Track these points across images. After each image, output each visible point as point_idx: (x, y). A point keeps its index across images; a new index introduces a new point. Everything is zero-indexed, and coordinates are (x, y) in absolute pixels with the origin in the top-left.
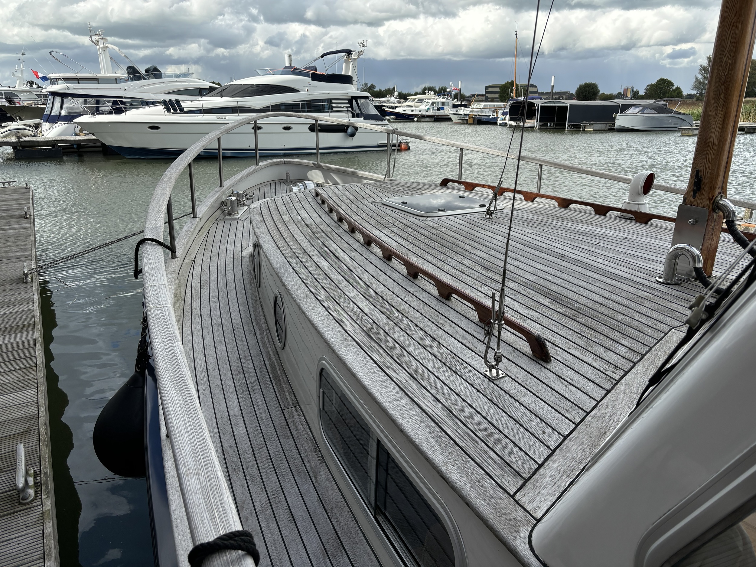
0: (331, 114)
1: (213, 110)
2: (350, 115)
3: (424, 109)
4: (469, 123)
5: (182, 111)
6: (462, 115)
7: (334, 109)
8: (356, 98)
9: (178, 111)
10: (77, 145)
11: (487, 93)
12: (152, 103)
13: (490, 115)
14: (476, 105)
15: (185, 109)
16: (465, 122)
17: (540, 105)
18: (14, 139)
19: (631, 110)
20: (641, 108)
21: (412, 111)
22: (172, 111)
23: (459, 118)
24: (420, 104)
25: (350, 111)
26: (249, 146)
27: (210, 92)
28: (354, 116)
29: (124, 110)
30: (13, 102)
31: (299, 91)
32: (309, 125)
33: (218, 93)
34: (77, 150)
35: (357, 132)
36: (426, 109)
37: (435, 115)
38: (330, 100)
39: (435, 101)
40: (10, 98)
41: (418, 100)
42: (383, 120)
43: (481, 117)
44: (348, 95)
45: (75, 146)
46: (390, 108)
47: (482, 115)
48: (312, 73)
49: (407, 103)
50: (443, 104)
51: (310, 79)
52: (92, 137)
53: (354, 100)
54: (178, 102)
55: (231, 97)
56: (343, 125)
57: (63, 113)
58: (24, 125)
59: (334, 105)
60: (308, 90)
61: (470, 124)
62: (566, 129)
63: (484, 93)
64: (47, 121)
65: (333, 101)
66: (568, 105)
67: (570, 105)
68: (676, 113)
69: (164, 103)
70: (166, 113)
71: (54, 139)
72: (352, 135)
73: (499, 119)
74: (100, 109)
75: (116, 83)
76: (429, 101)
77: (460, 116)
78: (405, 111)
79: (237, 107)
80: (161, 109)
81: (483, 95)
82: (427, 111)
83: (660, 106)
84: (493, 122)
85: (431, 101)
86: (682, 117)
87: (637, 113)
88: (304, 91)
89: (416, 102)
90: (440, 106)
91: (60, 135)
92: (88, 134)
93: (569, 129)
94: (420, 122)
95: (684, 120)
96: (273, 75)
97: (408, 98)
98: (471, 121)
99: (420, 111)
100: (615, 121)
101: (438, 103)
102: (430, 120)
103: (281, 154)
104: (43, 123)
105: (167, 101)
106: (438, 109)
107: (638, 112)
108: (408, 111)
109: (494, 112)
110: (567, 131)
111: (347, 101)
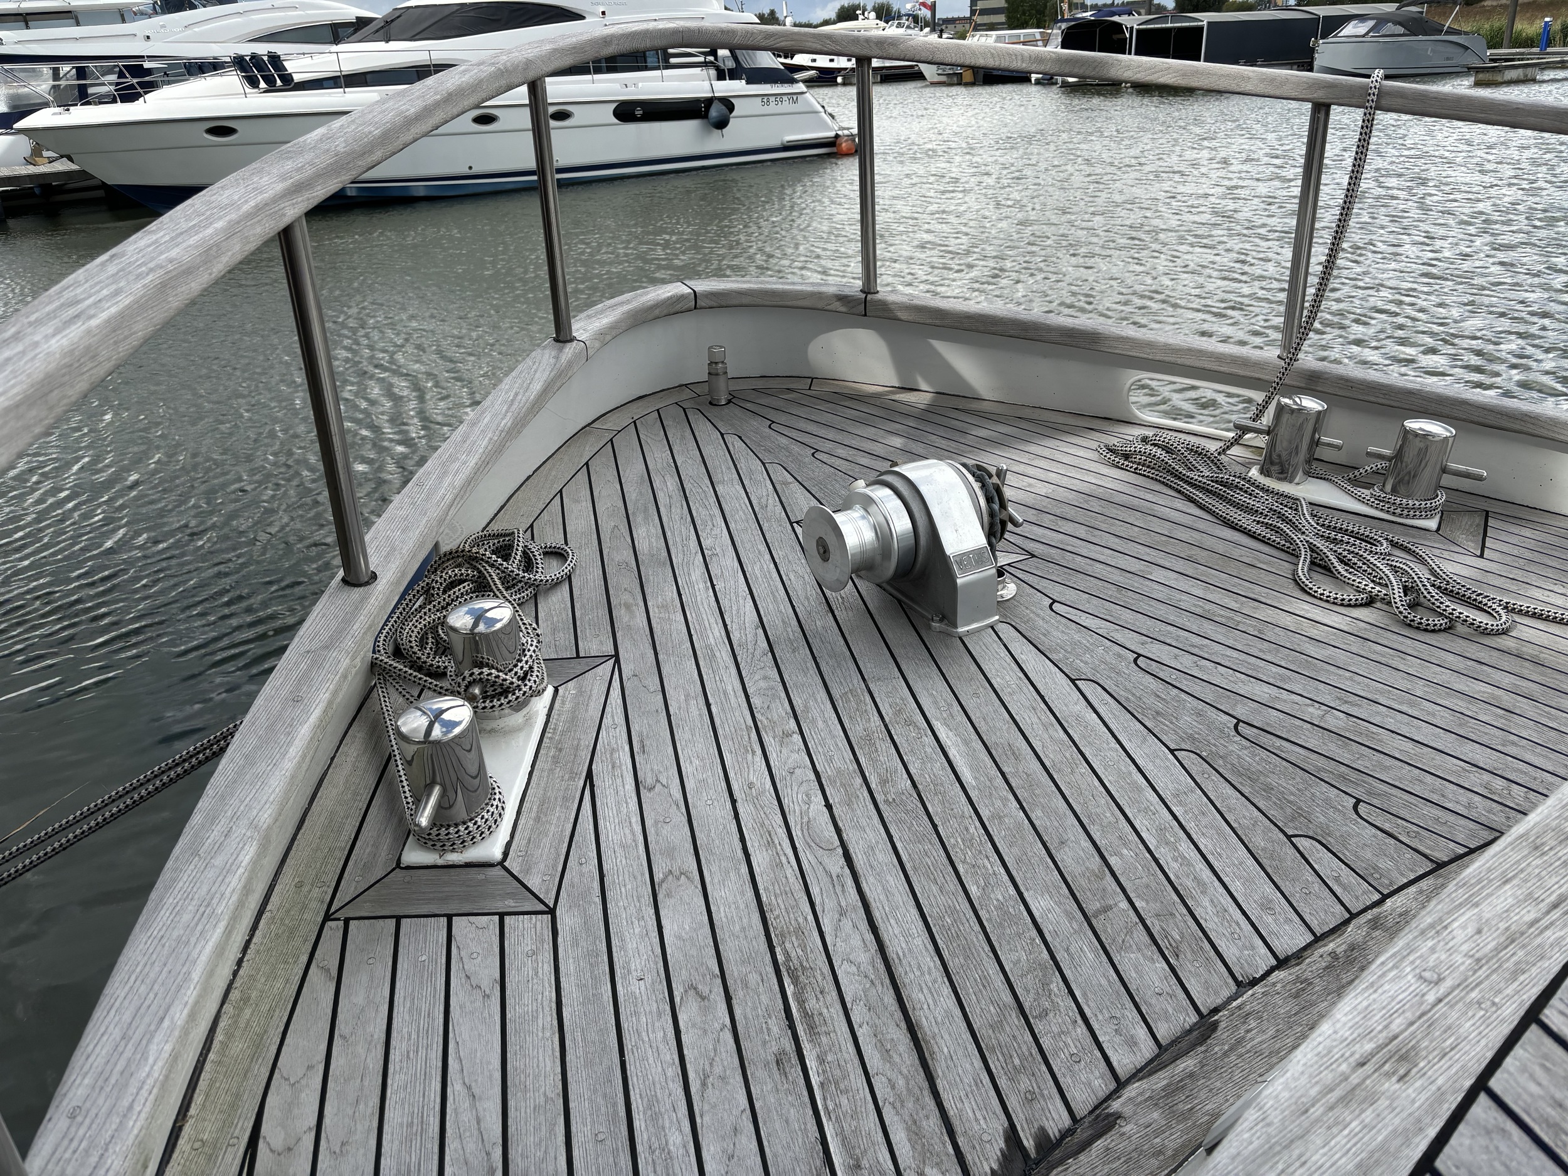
0: (667, 72)
1: (368, 77)
2: (713, 72)
4: (963, 81)
5: (289, 84)
7: (673, 60)
9: (279, 83)
10: (41, 186)
11: (973, 12)
12: (211, 66)
15: (297, 78)
16: (955, 79)
17: (1135, 27)
19: (1350, 29)
20: (1371, 23)
22: (263, 85)
23: (940, 72)
25: (711, 62)
26: (471, 168)
27: (355, 31)
28: (721, 76)
29: (140, 90)
31: (583, 18)
32: (614, 105)
33: (377, 31)
35: (734, 114)
37: (883, 68)
42: (793, 81)
45: (37, 191)
52: (68, 166)
54: (275, 59)
55: (412, 39)
56: (697, 101)
60: (603, 13)
61: (967, 85)
63: (968, 15)
66: (1205, 23)
67: (1209, 23)
68: (1451, 31)
69: (239, 63)
70: (248, 90)
72: (721, 124)
74: (91, 90)
77: (943, 66)
78: (814, 60)
79: (428, 66)
80: (232, 80)
81: (964, 19)
83: (1416, 16)
84: (1019, 77)
86: (1461, 42)
87: (1363, 36)
88: (593, 14)
92: (56, 159)
95: (1466, 48)
98: (968, 76)
100: (1312, 58)
105: (248, 58)
107: (1367, 33)
108: (823, 62)
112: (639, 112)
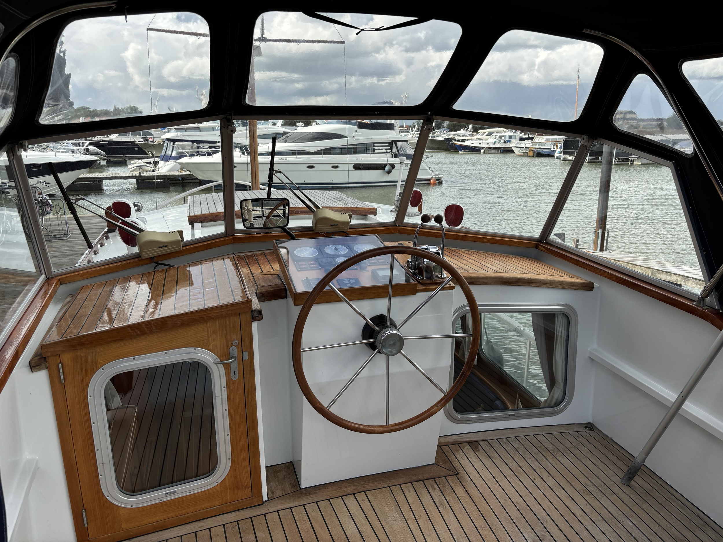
0: (372, 155)
3: (491, 142)
4: (529, 155)
6: (523, 148)
7: (376, 151)
13: (551, 148)
14: (538, 138)
16: (526, 154)
18: (137, 174)
21: (480, 144)
22: (246, 154)
23: (521, 151)
24: (489, 137)
26: (305, 181)
28: (392, 157)
30: (147, 141)
31: (347, 137)
34: (181, 182)
35: (394, 169)
36: (493, 142)
37: (501, 148)
39: (503, 134)
40: (145, 138)
41: (488, 134)
43: (541, 150)
44: (388, 139)
45: (180, 179)
46: (459, 141)
47: (542, 148)
49: (478, 136)
50: (510, 137)
51: (356, 127)
52: (188, 173)
55: (293, 142)
57: (174, 154)
58: (146, 163)
59: (376, 148)
60: (354, 136)
62: (613, 163)
64: (162, 160)
65: (375, 145)
69: (241, 147)
70: (241, 155)
71: (165, 174)
72: (389, 172)
73: (557, 152)
75: (213, 130)
76: (497, 134)
77: (522, 149)
78: (473, 143)
79: (295, 151)
80: (238, 152)
82: (494, 144)
84: (550, 155)
85: (498, 135)
88: (351, 137)
89: (486, 136)
90: (507, 139)
91: (170, 171)
92: (186, 171)
93: (617, 163)
94: (487, 153)
96: (328, 124)
97: (479, 131)
98: (531, 154)
99: (488, 144)
101: (505, 136)
102: (496, 152)
103: (330, 187)
104: (160, 161)
106: (505, 142)
108: (476, 144)
109: (555, 145)
110: (614, 164)
111: (388, 144)
112: (361, 167)
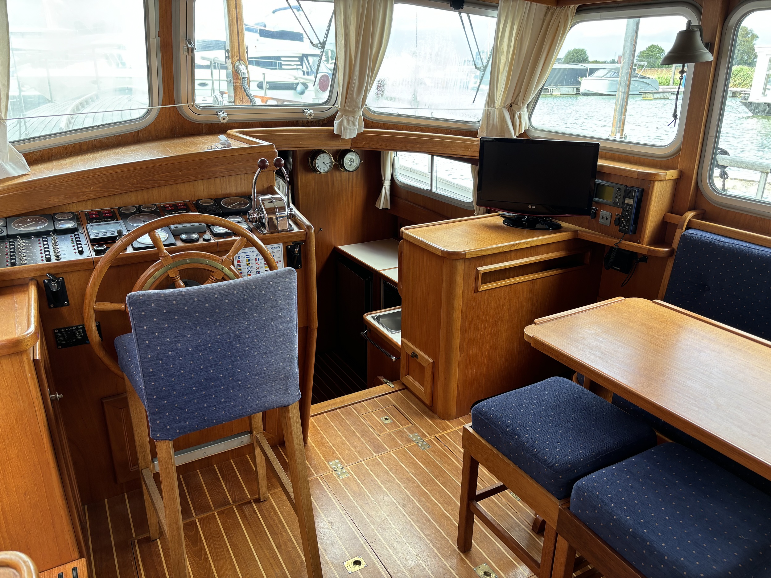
2: (300, 72)
8: (306, 56)
19: (597, 74)
20: (606, 72)
25: (299, 69)
32: (257, 83)
38: (278, 58)
48: (260, 30)
53: (305, 59)
56: (293, 84)
68: (642, 77)
86: (647, 82)
95: (649, 84)
100: (580, 85)
107: (604, 76)
